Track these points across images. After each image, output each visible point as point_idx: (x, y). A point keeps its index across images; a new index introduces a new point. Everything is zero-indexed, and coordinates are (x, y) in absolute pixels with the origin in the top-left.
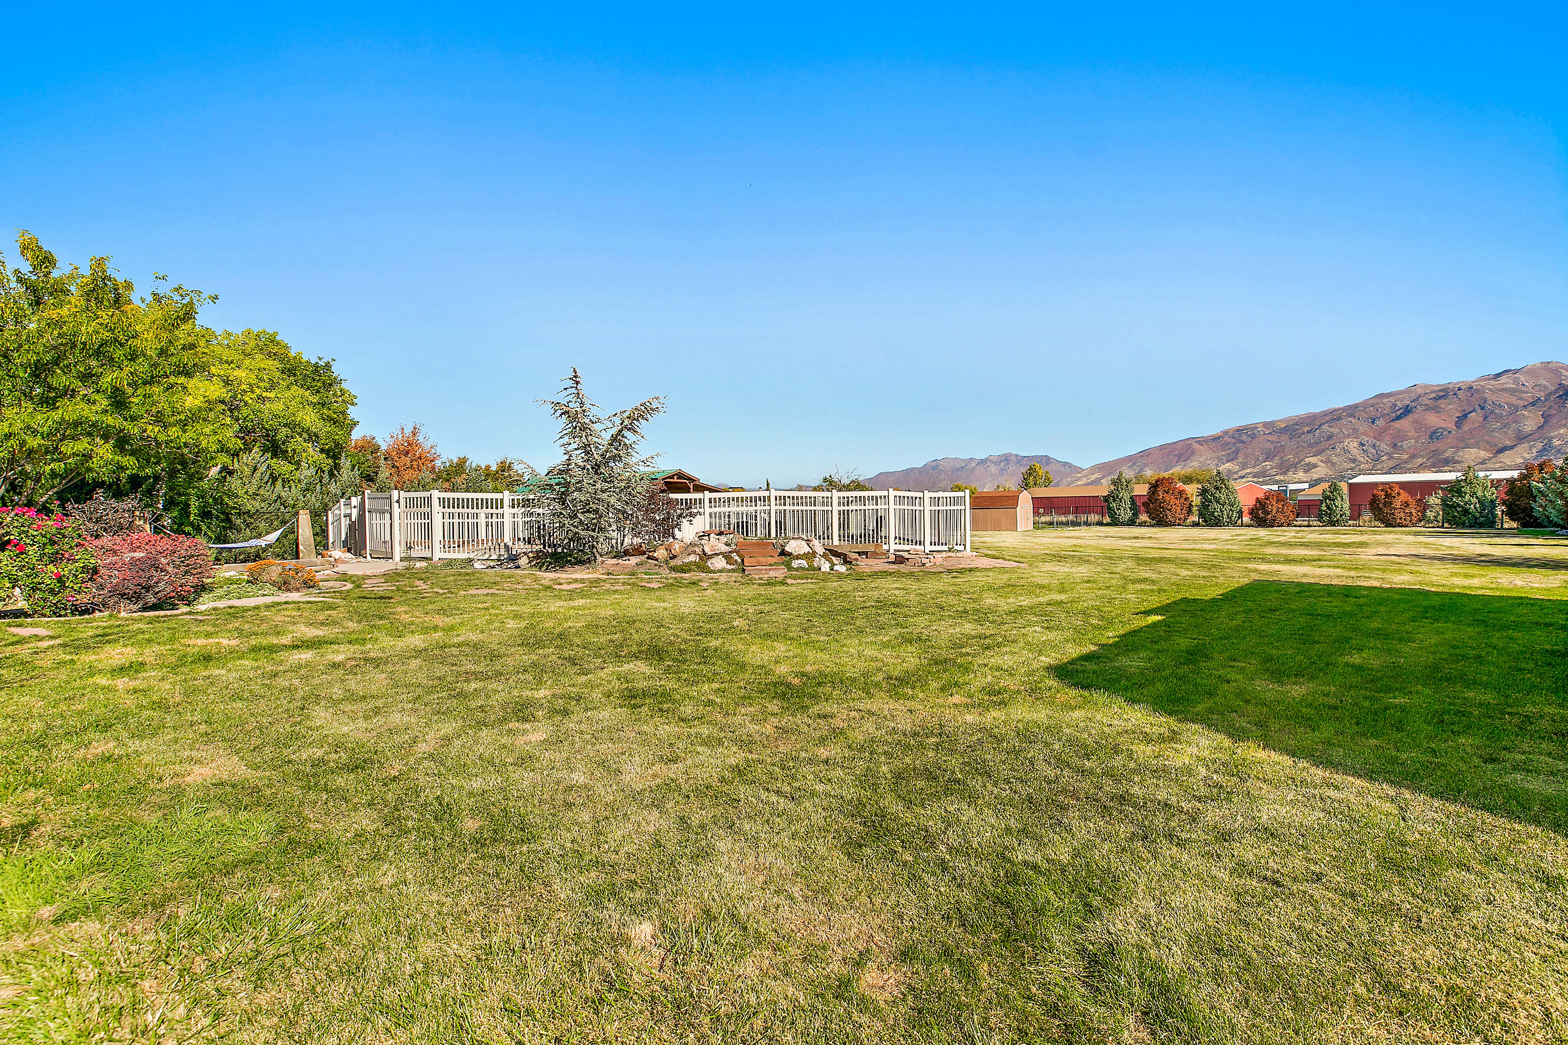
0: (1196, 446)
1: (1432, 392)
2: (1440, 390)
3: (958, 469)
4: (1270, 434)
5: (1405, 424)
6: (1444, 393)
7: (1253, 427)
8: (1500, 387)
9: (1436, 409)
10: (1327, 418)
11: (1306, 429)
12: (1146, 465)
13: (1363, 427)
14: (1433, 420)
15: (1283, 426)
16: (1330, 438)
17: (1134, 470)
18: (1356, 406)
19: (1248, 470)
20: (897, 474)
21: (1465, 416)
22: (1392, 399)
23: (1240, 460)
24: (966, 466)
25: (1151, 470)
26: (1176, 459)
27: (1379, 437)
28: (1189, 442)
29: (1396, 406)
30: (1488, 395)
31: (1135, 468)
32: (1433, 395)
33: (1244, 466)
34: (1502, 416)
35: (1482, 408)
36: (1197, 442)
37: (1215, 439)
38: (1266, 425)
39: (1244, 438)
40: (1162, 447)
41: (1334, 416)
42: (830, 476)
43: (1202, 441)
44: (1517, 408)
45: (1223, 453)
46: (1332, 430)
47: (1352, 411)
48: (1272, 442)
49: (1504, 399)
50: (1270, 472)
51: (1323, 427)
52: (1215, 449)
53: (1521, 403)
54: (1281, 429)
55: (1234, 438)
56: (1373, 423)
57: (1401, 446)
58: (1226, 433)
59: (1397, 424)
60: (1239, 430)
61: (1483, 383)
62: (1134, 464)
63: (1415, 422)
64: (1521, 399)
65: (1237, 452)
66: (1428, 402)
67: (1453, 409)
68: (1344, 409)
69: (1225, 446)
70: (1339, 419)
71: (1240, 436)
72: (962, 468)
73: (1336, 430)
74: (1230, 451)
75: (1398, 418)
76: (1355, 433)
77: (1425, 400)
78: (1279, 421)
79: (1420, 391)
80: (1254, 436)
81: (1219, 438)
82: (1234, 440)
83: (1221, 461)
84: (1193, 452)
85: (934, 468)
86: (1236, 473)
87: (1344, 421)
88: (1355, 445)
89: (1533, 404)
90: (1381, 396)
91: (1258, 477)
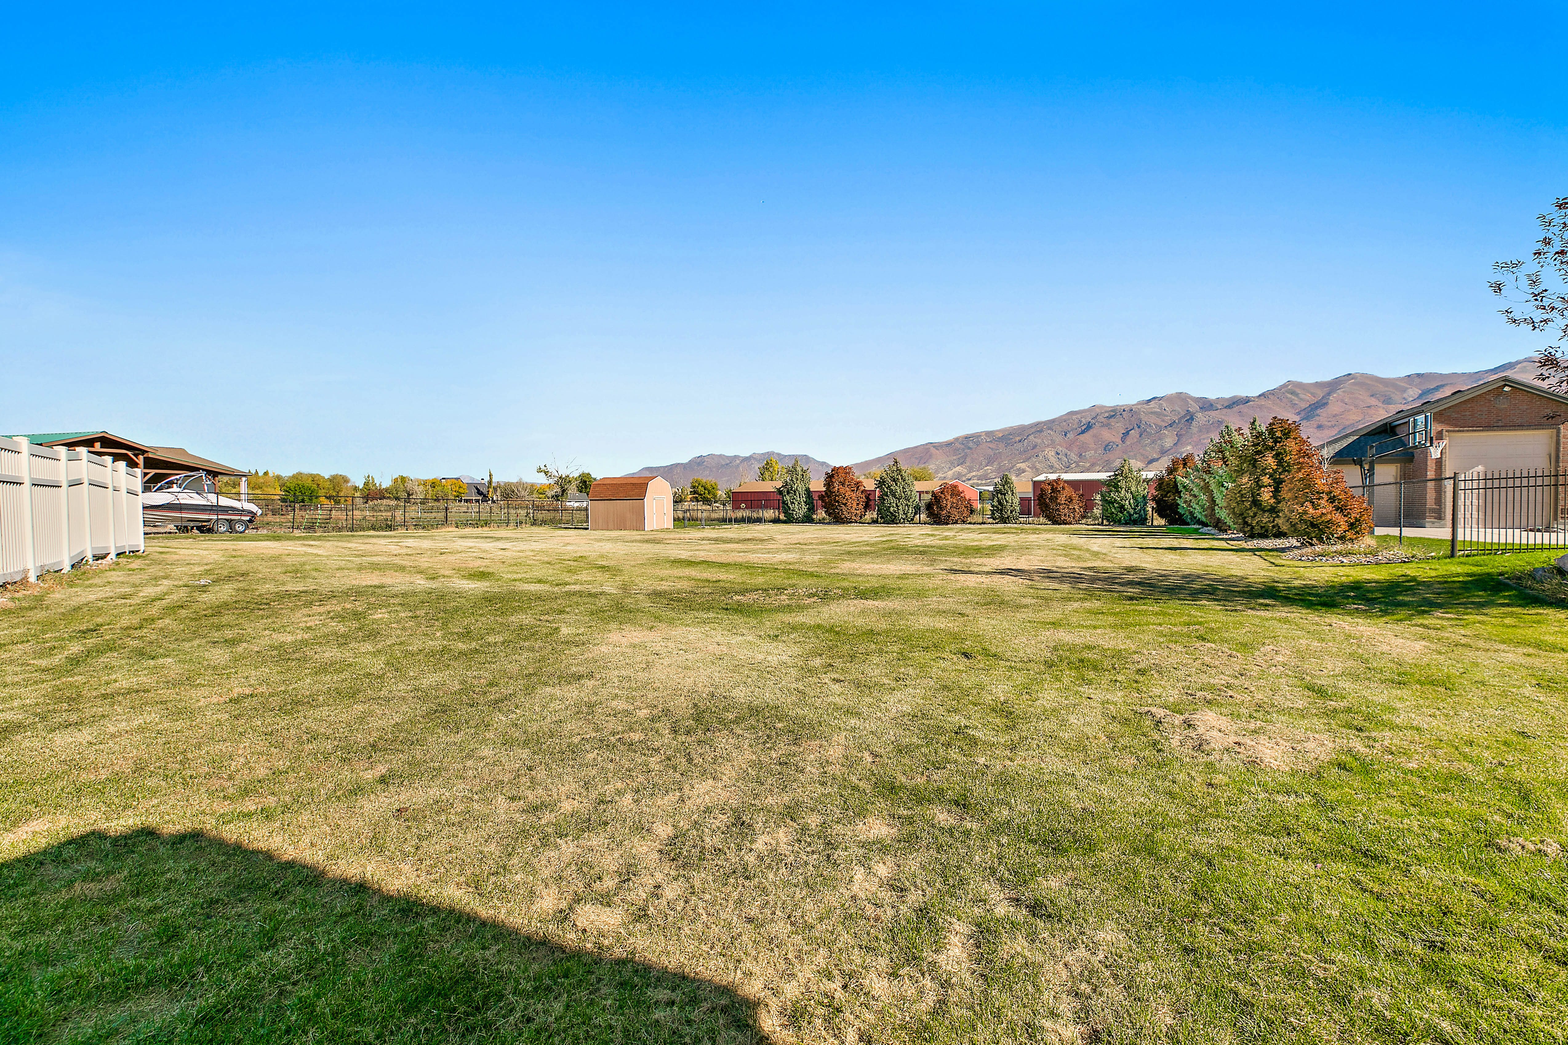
0: (933, 450)
1: (1106, 412)
2: (1112, 411)
3: (723, 466)
4: (991, 441)
5: (1087, 437)
6: (1114, 413)
7: (977, 436)
8: (1150, 411)
9: (1107, 426)
10: (1033, 430)
11: (1018, 439)
13: (1058, 439)
14: (1107, 435)
15: (1000, 436)
16: (1035, 447)
18: (1053, 421)
19: (974, 474)
20: (662, 470)
21: (1128, 433)
22: (1079, 416)
23: (968, 464)
24: (731, 463)
26: (917, 461)
27: (1069, 448)
28: (927, 447)
29: (1081, 422)
30: (1142, 416)
32: (1107, 415)
33: (970, 470)
34: (1150, 434)
35: (1139, 427)
36: (934, 447)
38: (988, 434)
39: (971, 444)
41: (1039, 428)
43: (938, 446)
44: (1160, 427)
45: (955, 458)
46: (1036, 440)
47: (1050, 424)
48: (992, 449)
49: (1153, 420)
50: (990, 475)
51: (1030, 437)
52: (948, 454)
53: (1164, 424)
54: (999, 438)
55: (963, 444)
56: (1065, 435)
57: (1085, 456)
58: (957, 439)
59: (1082, 437)
60: (967, 437)
61: (1139, 407)
63: (1094, 436)
64: (1163, 421)
65: (965, 457)
66: (1103, 420)
67: (1119, 426)
68: (1045, 423)
69: (955, 451)
70: (1041, 431)
71: (968, 443)
72: (727, 464)
73: (1039, 441)
74: (960, 456)
75: (1083, 432)
76: (1053, 444)
77: (1101, 418)
78: (997, 431)
79: (1098, 411)
80: (978, 444)
81: (952, 443)
82: (963, 446)
83: (953, 465)
84: (931, 456)
85: (699, 464)
86: (965, 475)
87: (1045, 433)
88: (1053, 454)
89: (1171, 425)
90: (1072, 413)
91: (982, 480)
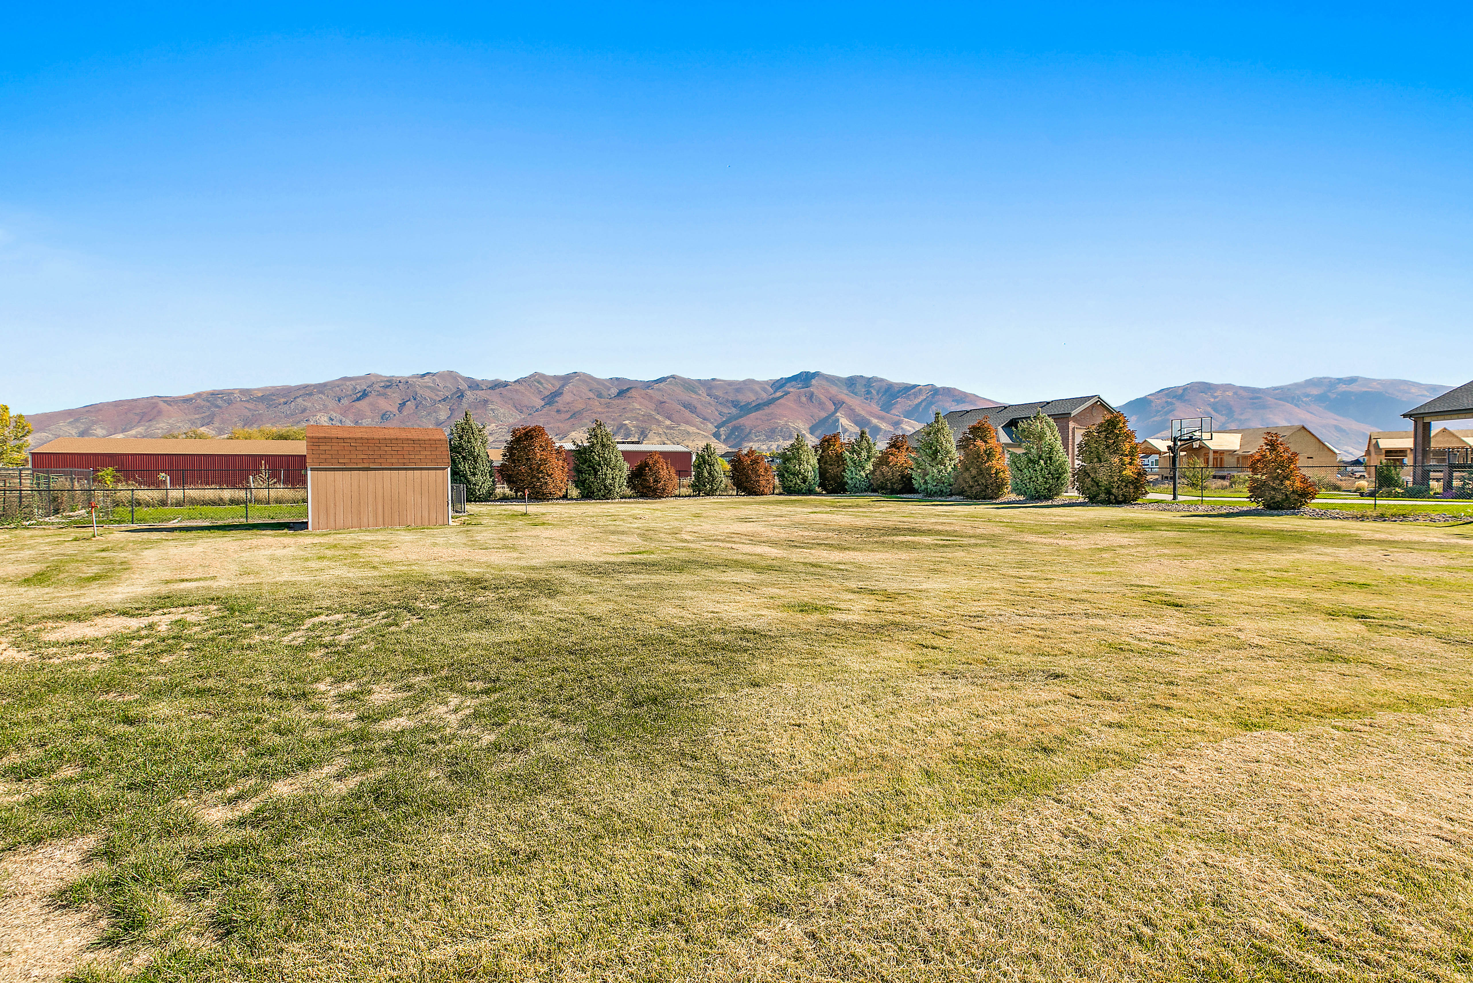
0: (162, 405)
1: (382, 381)
2: (388, 381)
4: (248, 401)
5: (363, 404)
6: (390, 384)
7: (229, 393)
8: (424, 384)
9: (384, 395)
10: (301, 393)
11: (282, 400)
12: (95, 423)
13: (332, 404)
14: (384, 404)
15: (260, 395)
16: (304, 410)
17: (77, 427)
18: (325, 385)
21: (404, 404)
22: (353, 383)
23: (217, 425)
25: (103, 428)
26: (137, 418)
27: (344, 414)
28: (154, 401)
29: (356, 389)
30: (418, 389)
31: (79, 424)
32: (382, 384)
34: (426, 407)
35: (415, 399)
36: (165, 402)
37: (187, 400)
38: (243, 392)
39: (219, 402)
40: (117, 404)
41: (308, 391)
43: (170, 401)
44: (435, 401)
45: (197, 416)
46: (305, 403)
47: (322, 388)
48: (249, 410)
49: (427, 393)
51: (298, 400)
52: (187, 411)
53: (438, 399)
54: (258, 398)
55: (209, 401)
56: (339, 401)
57: (361, 423)
58: (199, 395)
59: (358, 404)
60: (214, 394)
61: (414, 380)
62: (77, 420)
63: (371, 404)
64: (437, 395)
65: (212, 416)
66: (379, 389)
67: (396, 397)
68: (316, 386)
69: (198, 409)
70: (311, 394)
71: (216, 400)
73: (309, 405)
74: (204, 415)
75: (358, 399)
76: (325, 409)
77: (376, 387)
78: (255, 390)
79: (373, 379)
80: (230, 402)
81: (191, 399)
82: (208, 404)
84: (160, 413)
87: (316, 397)
88: (326, 419)
89: (444, 400)
90: (345, 379)
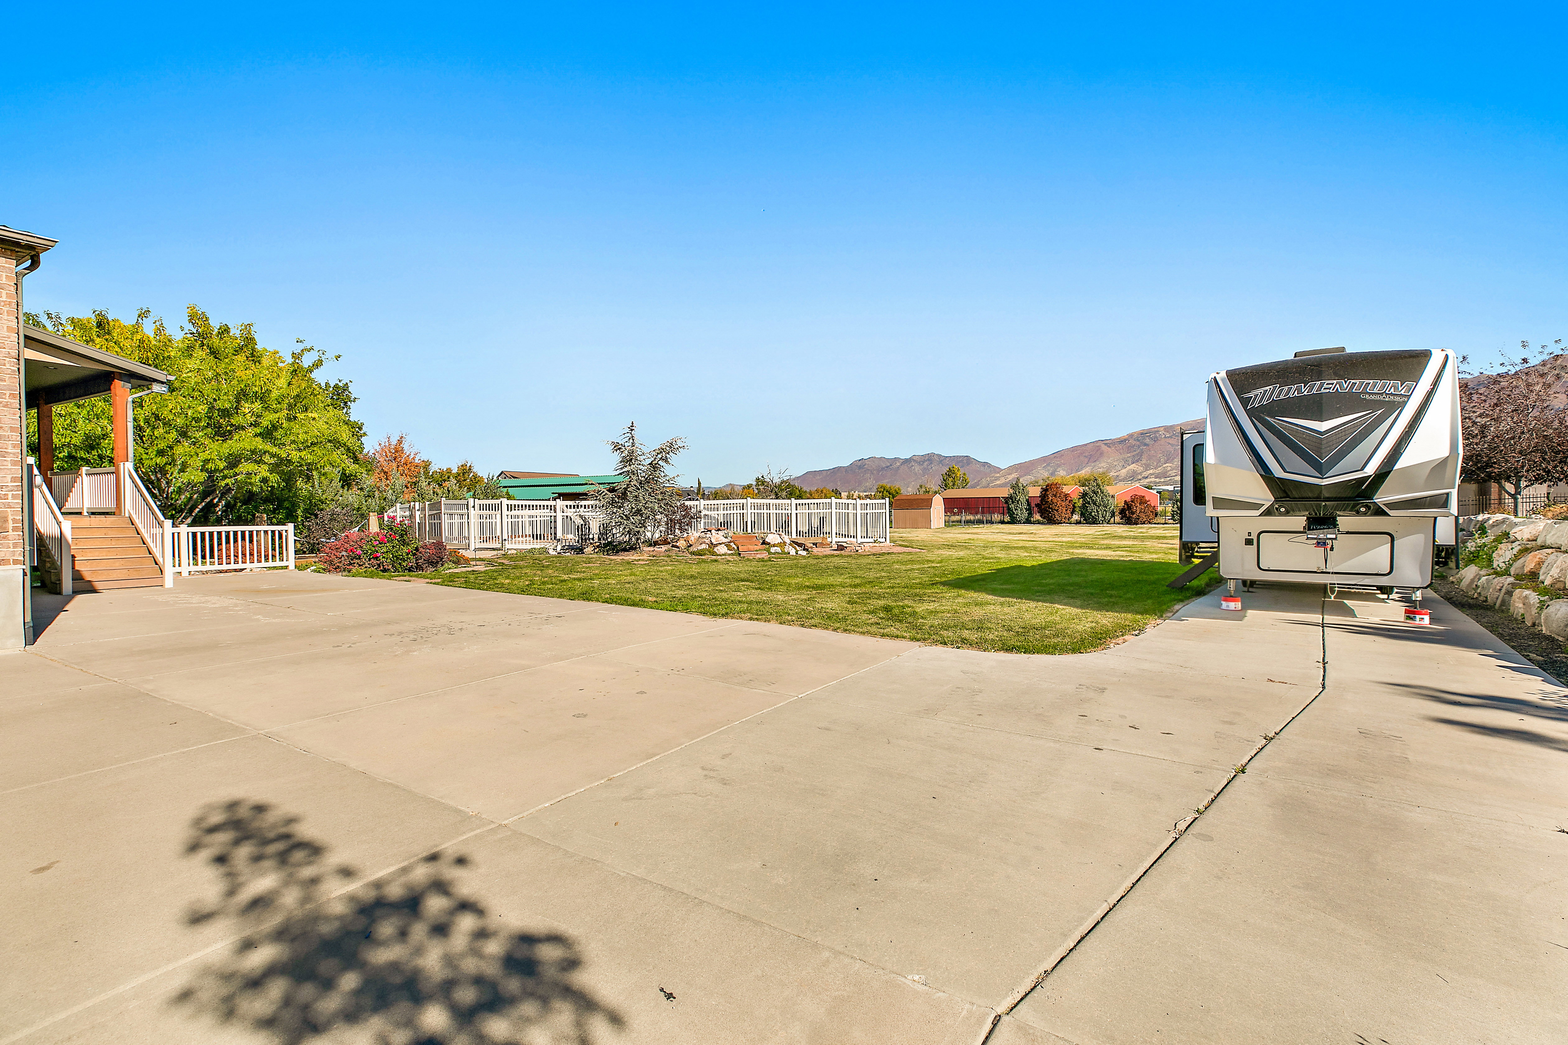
0: (1104, 448)
3: (883, 469)
4: (1170, 437)
7: (1155, 431)
12: (1059, 466)
17: (1048, 470)
19: (1151, 471)
20: (824, 473)
23: (1144, 461)
24: (891, 465)
25: (1064, 470)
26: (1086, 460)
28: (1098, 444)
31: (1049, 468)
33: (1147, 467)
36: (1105, 444)
37: (1122, 441)
38: (1165, 428)
39: (1147, 441)
40: (1074, 449)
42: (763, 477)
43: (1109, 443)
45: (1129, 455)
48: (1172, 445)
50: (1170, 472)
52: (1121, 451)
55: (1138, 440)
58: (1131, 435)
60: (1143, 434)
62: (1048, 465)
65: (1141, 454)
69: (1130, 449)
71: (1144, 439)
72: (887, 467)
74: (1135, 453)
80: (1156, 440)
81: (1125, 440)
82: (1138, 443)
83: (1126, 463)
84: (1102, 454)
85: (860, 467)
86: (1140, 474)
91: (1160, 478)
